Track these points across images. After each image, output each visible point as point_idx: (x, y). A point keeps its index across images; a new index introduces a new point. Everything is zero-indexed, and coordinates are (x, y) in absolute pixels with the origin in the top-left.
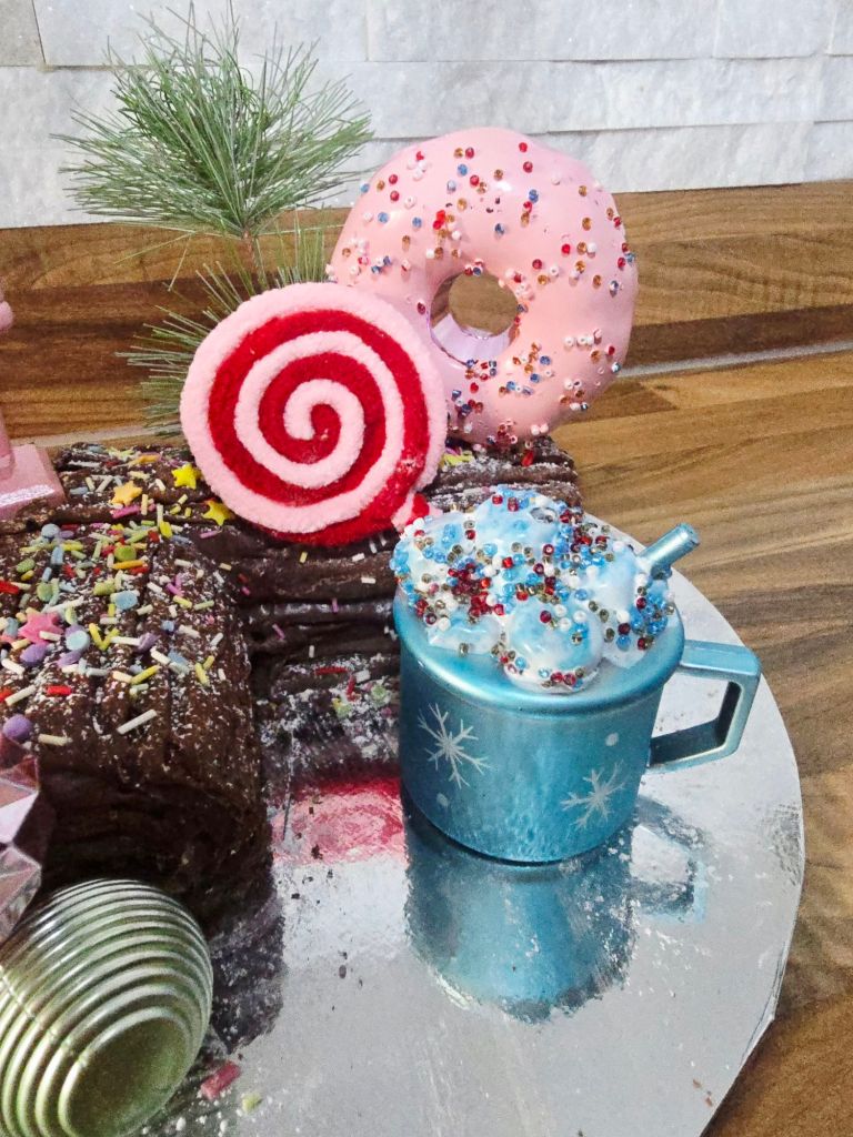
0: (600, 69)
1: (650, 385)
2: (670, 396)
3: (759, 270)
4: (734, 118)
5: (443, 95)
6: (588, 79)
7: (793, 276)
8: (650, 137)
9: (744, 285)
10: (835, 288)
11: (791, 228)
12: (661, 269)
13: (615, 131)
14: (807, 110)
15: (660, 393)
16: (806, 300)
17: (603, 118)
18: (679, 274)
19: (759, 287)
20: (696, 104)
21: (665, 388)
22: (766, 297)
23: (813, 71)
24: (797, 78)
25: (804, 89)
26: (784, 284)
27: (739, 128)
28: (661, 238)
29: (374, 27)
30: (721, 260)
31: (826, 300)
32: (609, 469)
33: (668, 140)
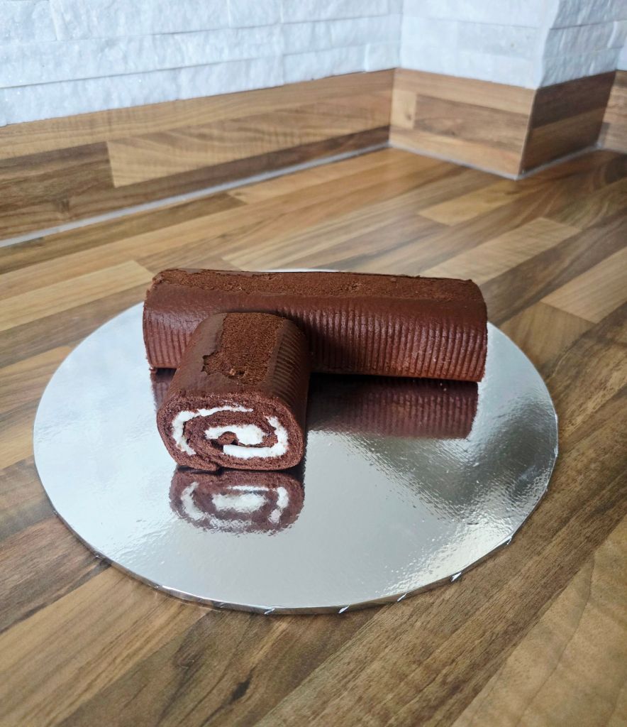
0: (177, 37)
1: (232, 193)
2: (242, 198)
3: (272, 129)
4: (245, 56)
5: (100, 55)
6: (171, 41)
7: (288, 130)
8: (207, 68)
9: (267, 137)
10: (308, 135)
11: (283, 107)
12: (226, 134)
13: (189, 67)
14: (278, 49)
15: (238, 197)
16: (297, 142)
17: (183, 60)
18: (236, 135)
19: (274, 138)
20: (226, 51)
21: (239, 194)
22: (278, 142)
23: (277, 30)
24: (271, 34)
25: (275, 39)
26: (285, 135)
27: (249, 62)
28: (222, 117)
29: (57, 24)
30: (252, 126)
31: (306, 140)
32: (223, 236)
33: (217, 69)
